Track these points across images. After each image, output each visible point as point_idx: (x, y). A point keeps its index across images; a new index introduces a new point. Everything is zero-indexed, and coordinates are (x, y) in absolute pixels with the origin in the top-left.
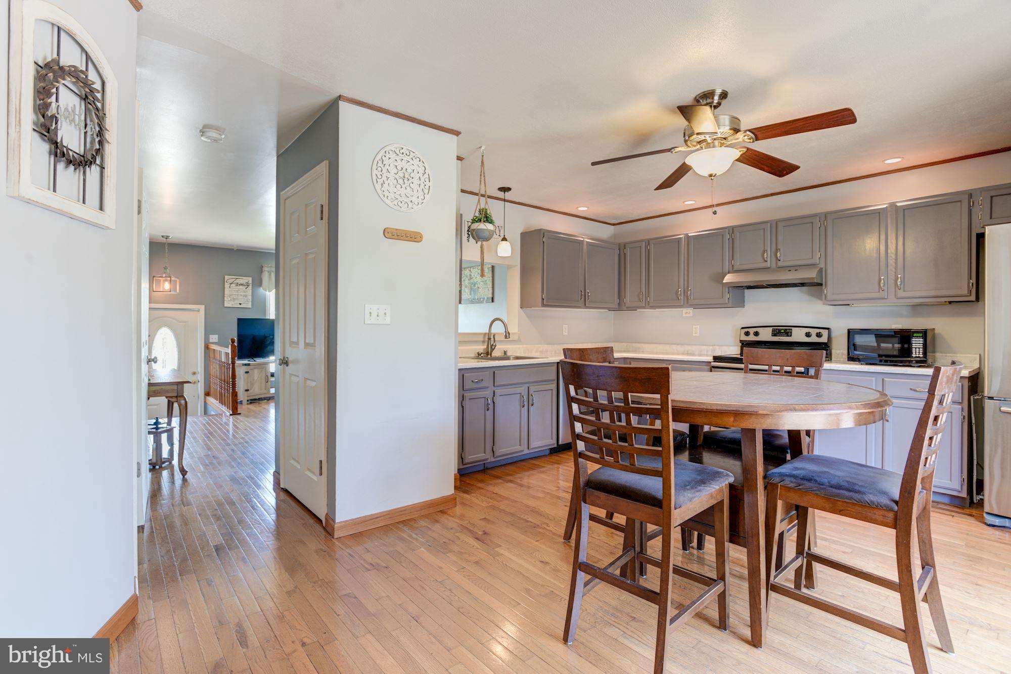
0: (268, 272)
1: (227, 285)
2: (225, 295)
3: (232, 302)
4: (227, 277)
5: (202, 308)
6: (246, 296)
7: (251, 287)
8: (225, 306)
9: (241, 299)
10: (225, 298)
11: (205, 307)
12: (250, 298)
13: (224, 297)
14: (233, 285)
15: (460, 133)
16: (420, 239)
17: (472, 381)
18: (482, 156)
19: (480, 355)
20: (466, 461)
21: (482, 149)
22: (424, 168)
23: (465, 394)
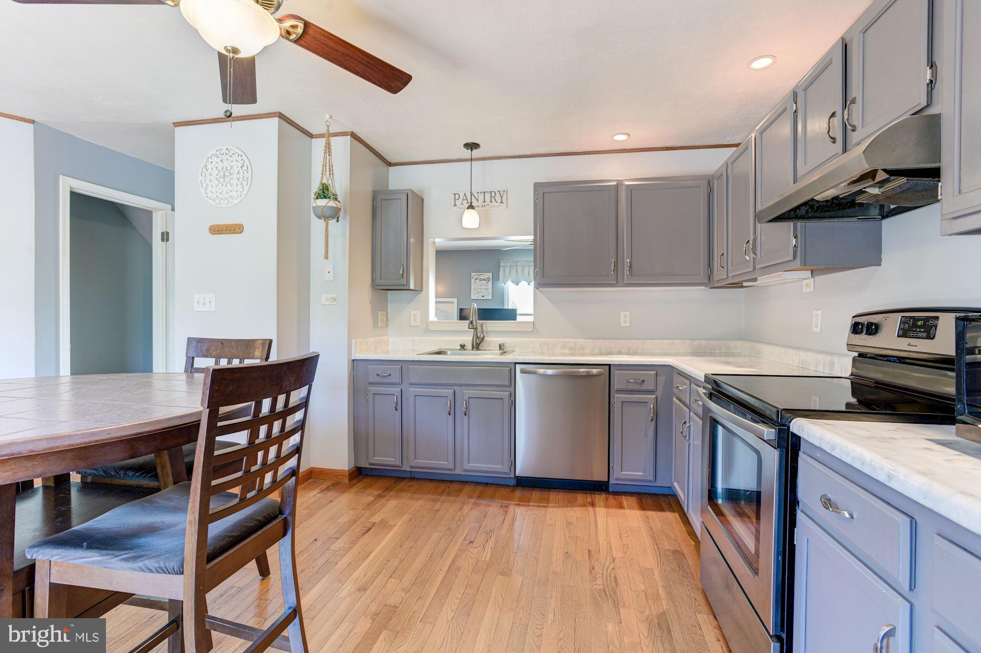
0: (503, 266)
1: (473, 281)
2: (472, 289)
3: (477, 295)
4: (473, 274)
5: (455, 300)
6: (487, 289)
7: (491, 281)
8: (472, 298)
9: (483, 292)
10: (472, 292)
11: (457, 299)
12: (491, 291)
14: (477, 281)
15: (280, 113)
16: (239, 230)
17: (377, 374)
18: (328, 126)
19: (463, 347)
20: (371, 461)
21: (326, 118)
22: (243, 162)
23: (369, 388)
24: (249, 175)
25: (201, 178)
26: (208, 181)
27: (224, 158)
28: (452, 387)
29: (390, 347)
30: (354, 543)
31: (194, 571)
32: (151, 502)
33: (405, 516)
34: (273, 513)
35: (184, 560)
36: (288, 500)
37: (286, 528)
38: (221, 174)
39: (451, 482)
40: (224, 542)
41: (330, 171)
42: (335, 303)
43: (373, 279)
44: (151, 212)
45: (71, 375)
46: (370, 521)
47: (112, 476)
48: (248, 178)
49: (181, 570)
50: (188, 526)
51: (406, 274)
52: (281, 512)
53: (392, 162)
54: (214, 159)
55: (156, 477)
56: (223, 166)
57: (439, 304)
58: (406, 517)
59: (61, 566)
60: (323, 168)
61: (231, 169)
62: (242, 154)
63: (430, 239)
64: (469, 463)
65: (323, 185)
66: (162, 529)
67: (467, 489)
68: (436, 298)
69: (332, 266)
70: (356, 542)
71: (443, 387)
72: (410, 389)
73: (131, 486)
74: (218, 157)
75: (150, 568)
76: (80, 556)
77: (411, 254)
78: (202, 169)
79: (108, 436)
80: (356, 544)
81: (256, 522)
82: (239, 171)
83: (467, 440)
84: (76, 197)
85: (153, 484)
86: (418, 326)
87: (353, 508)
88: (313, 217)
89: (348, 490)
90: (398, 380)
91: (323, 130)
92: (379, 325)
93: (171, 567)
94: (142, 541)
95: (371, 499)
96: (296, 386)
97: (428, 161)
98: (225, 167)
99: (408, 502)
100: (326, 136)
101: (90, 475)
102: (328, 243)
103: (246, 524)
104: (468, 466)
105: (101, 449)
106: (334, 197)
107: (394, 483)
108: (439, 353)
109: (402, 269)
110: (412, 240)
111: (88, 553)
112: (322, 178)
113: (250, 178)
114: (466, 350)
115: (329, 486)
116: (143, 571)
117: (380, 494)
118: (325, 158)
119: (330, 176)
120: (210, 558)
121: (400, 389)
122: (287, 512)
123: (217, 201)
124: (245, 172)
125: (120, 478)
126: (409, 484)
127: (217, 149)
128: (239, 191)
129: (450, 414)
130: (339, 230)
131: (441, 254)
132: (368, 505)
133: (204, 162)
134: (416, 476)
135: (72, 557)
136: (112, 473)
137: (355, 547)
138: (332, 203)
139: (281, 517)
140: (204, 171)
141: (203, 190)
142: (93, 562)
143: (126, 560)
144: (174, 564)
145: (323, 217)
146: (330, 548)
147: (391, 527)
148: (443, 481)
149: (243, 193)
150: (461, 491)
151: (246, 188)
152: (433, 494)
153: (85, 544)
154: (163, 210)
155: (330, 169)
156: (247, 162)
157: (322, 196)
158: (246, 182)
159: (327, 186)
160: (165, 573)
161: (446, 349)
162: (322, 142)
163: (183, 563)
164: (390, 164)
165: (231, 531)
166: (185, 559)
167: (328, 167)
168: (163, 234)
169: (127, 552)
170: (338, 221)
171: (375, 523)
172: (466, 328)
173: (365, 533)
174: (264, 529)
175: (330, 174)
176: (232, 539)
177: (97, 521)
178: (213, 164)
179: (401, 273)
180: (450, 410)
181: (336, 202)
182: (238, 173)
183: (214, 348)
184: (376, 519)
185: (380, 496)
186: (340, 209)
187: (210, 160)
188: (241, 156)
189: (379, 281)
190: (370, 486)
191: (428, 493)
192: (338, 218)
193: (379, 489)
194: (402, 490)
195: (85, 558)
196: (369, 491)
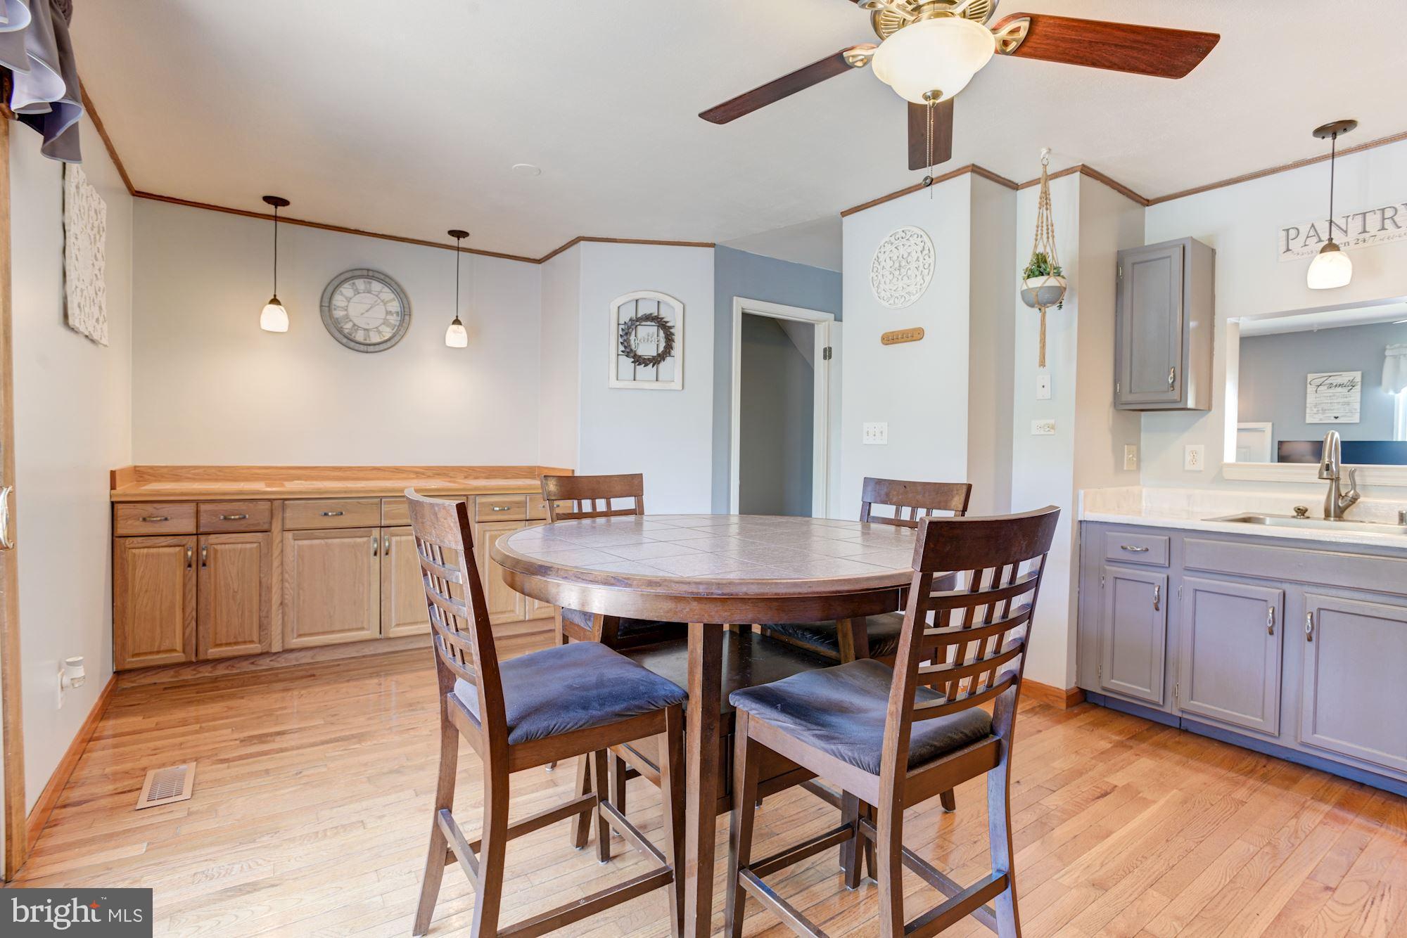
1: (1310, 389)
2: (1308, 405)
3: (1321, 416)
4: (1310, 377)
5: (1267, 425)
6: (1348, 404)
7: (1358, 387)
8: (1308, 420)
9: (1339, 409)
11: (1273, 425)
12: (1356, 406)
13: (1305, 407)
14: (1323, 388)
15: (973, 165)
16: (919, 336)
17: (1122, 547)
18: (1045, 166)
19: (1301, 512)
20: (1106, 685)
21: (1043, 154)
22: (923, 243)
23: (1108, 568)
24: (931, 260)
25: (872, 274)
26: (880, 277)
27: (899, 243)
28: (1279, 585)
29: (1144, 504)
30: (1080, 807)
31: (893, 776)
32: (836, 675)
33: (1173, 792)
34: (982, 729)
35: (881, 758)
36: (1005, 716)
37: (999, 755)
38: (897, 265)
39: (1269, 757)
40: (925, 750)
41: (1048, 233)
42: (1052, 432)
43: (1116, 395)
44: (813, 325)
45: (740, 514)
46: (1106, 779)
47: (790, 635)
48: (930, 264)
49: (877, 769)
50: (888, 719)
51: (1179, 383)
52: (993, 731)
53: (1150, 197)
54: (888, 247)
55: (835, 645)
56: (898, 254)
57: (1243, 434)
58: (1174, 794)
59: (757, 722)
60: (1037, 231)
61: (908, 257)
62: (922, 233)
63: (1228, 319)
64: (1315, 732)
65: (1038, 255)
66: (852, 712)
67: (1307, 780)
68: (1239, 421)
69: (1049, 376)
70: (1083, 807)
71: (1257, 582)
72: (1185, 578)
73: (807, 650)
74: (892, 244)
75: (844, 755)
76: (776, 718)
77: (1190, 348)
78: (874, 263)
79: (810, 590)
80: (1084, 810)
81: (961, 735)
82: (918, 257)
83: (1312, 687)
84: (748, 318)
85: (832, 653)
86: (1201, 471)
87: (1076, 752)
88: (1020, 305)
89: (1065, 721)
90: (1162, 560)
91: (1038, 173)
92: (1125, 469)
93: (867, 762)
94: (834, 720)
95: (1105, 745)
96: (1028, 554)
97: (1224, 181)
98: (901, 256)
99: (1177, 769)
100: (1042, 181)
101: (769, 628)
102: (1045, 342)
103: (950, 735)
104: (1308, 737)
105: (802, 604)
106: (1055, 271)
107: (1147, 730)
108: (1246, 520)
109: (1172, 375)
110: (1192, 324)
111: (782, 717)
112: (1036, 246)
113: (932, 264)
114: (1308, 518)
115: (1035, 707)
116: (836, 756)
117: (1122, 742)
118: (1040, 216)
119: (1048, 241)
120: (911, 767)
121: (1165, 576)
122: (1002, 733)
123: (892, 302)
124: (927, 257)
125: (798, 638)
126: (1177, 739)
127: (890, 235)
128: (919, 284)
129: (1271, 633)
130: (1063, 321)
131: (1248, 342)
132: (1102, 753)
133: (876, 253)
134: (1192, 729)
135: (768, 717)
136: (790, 631)
137: (1082, 814)
138: (1052, 281)
139: (993, 738)
140: (876, 265)
141: (874, 290)
142: (786, 729)
143: (819, 737)
144: (868, 759)
145: (1039, 304)
146: (1041, 802)
147: (1146, 803)
148: (1252, 752)
149: (923, 286)
150: (1295, 781)
151: (928, 279)
152: (1231, 769)
153: (779, 705)
154: (825, 321)
155: (1048, 229)
156: (929, 244)
157: (1037, 273)
158: (928, 270)
159: (1045, 256)
160: (860, 767)
161: (1262, 514)
162: (1035, 192)
163: (880, 761)
164: (1148, 203)
165: (933, 739)
166: (883, 759)
167: (1045, 228)
168: (825, 350)
169: (819, 728)
170: (1060, 307)
171: (1116, 786)
172: (1315, 479)
173: (1098, 798)
174: (971, 748)
175: (1048, 238)
176: (933, 749)
177: (785, 683)
178: (887, 253)
179: (1170, 381)
180: (1272, 626)
181: (1059, 278)
182: (918, 260)
183: (895, 493)
184: (1118, 779)
185: (1120, 745)
186: (1065, 289)
187: (883, 250)
188: (921, 236)
189: (1127, 397)
190: (1103, 724)
191: (1217, 765)
192: (1061, 303)
193: (1120, 733)
194: (1164, 746)
195: (780, 721)
196: (1102, 731)
